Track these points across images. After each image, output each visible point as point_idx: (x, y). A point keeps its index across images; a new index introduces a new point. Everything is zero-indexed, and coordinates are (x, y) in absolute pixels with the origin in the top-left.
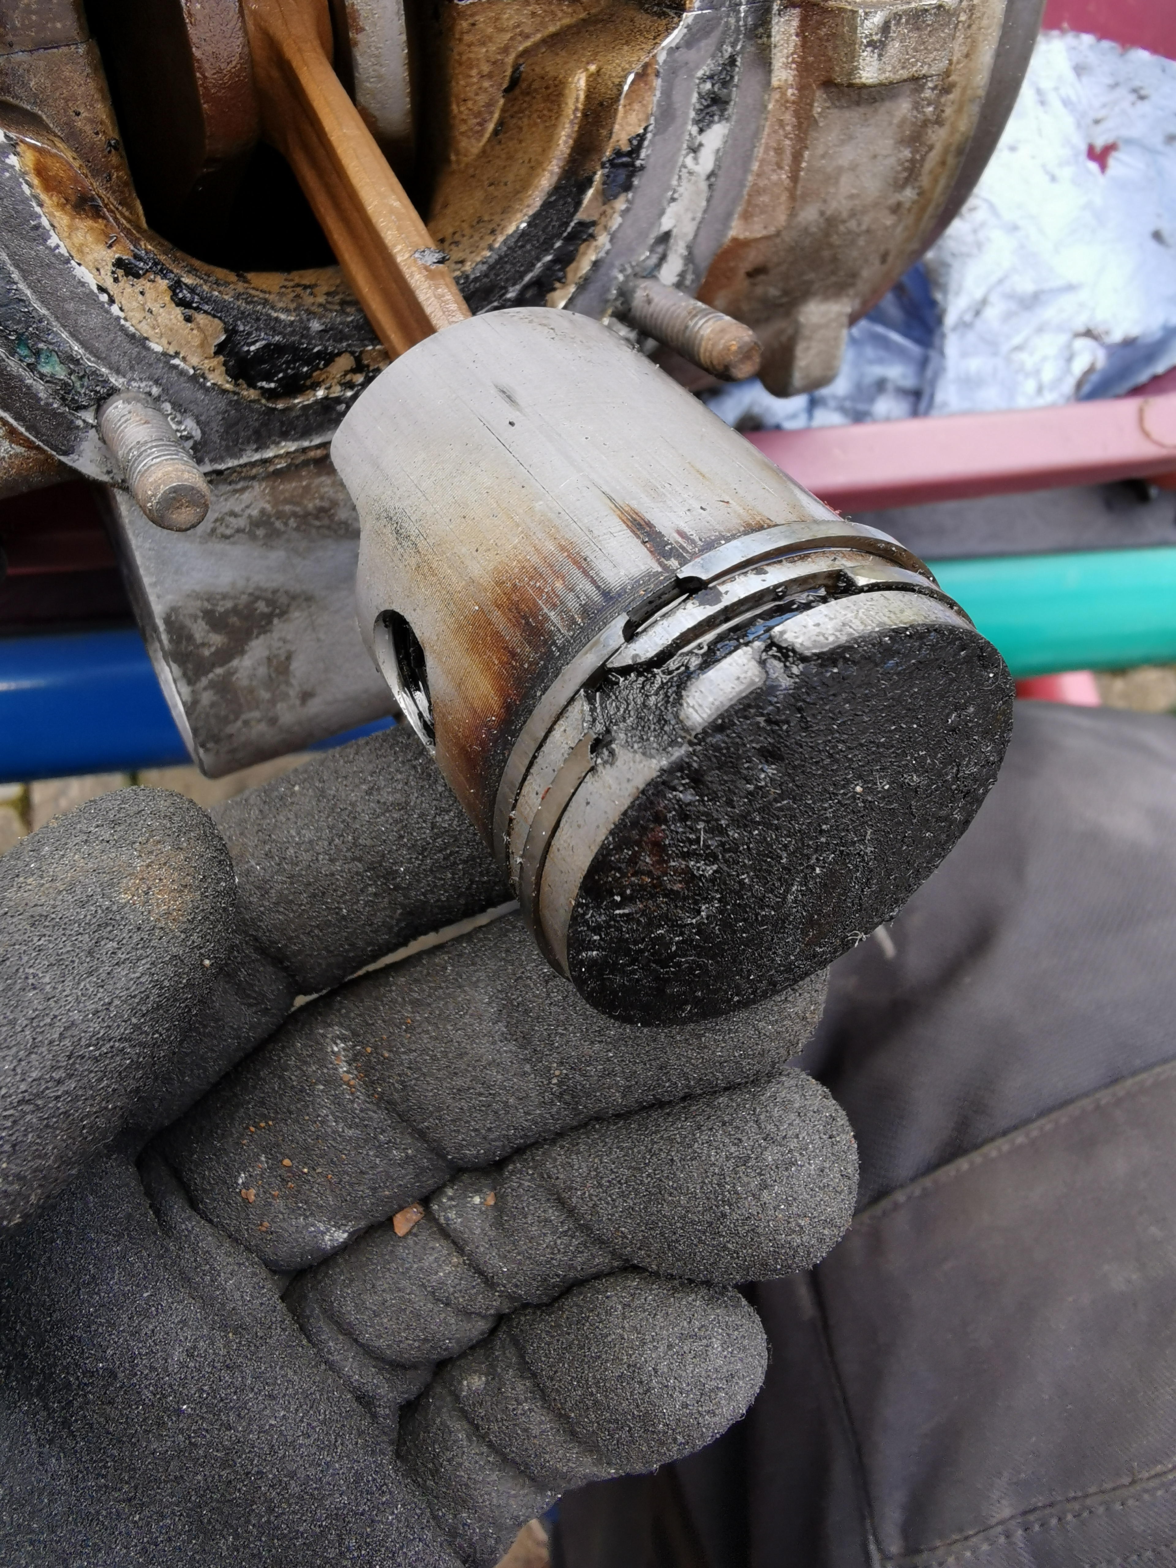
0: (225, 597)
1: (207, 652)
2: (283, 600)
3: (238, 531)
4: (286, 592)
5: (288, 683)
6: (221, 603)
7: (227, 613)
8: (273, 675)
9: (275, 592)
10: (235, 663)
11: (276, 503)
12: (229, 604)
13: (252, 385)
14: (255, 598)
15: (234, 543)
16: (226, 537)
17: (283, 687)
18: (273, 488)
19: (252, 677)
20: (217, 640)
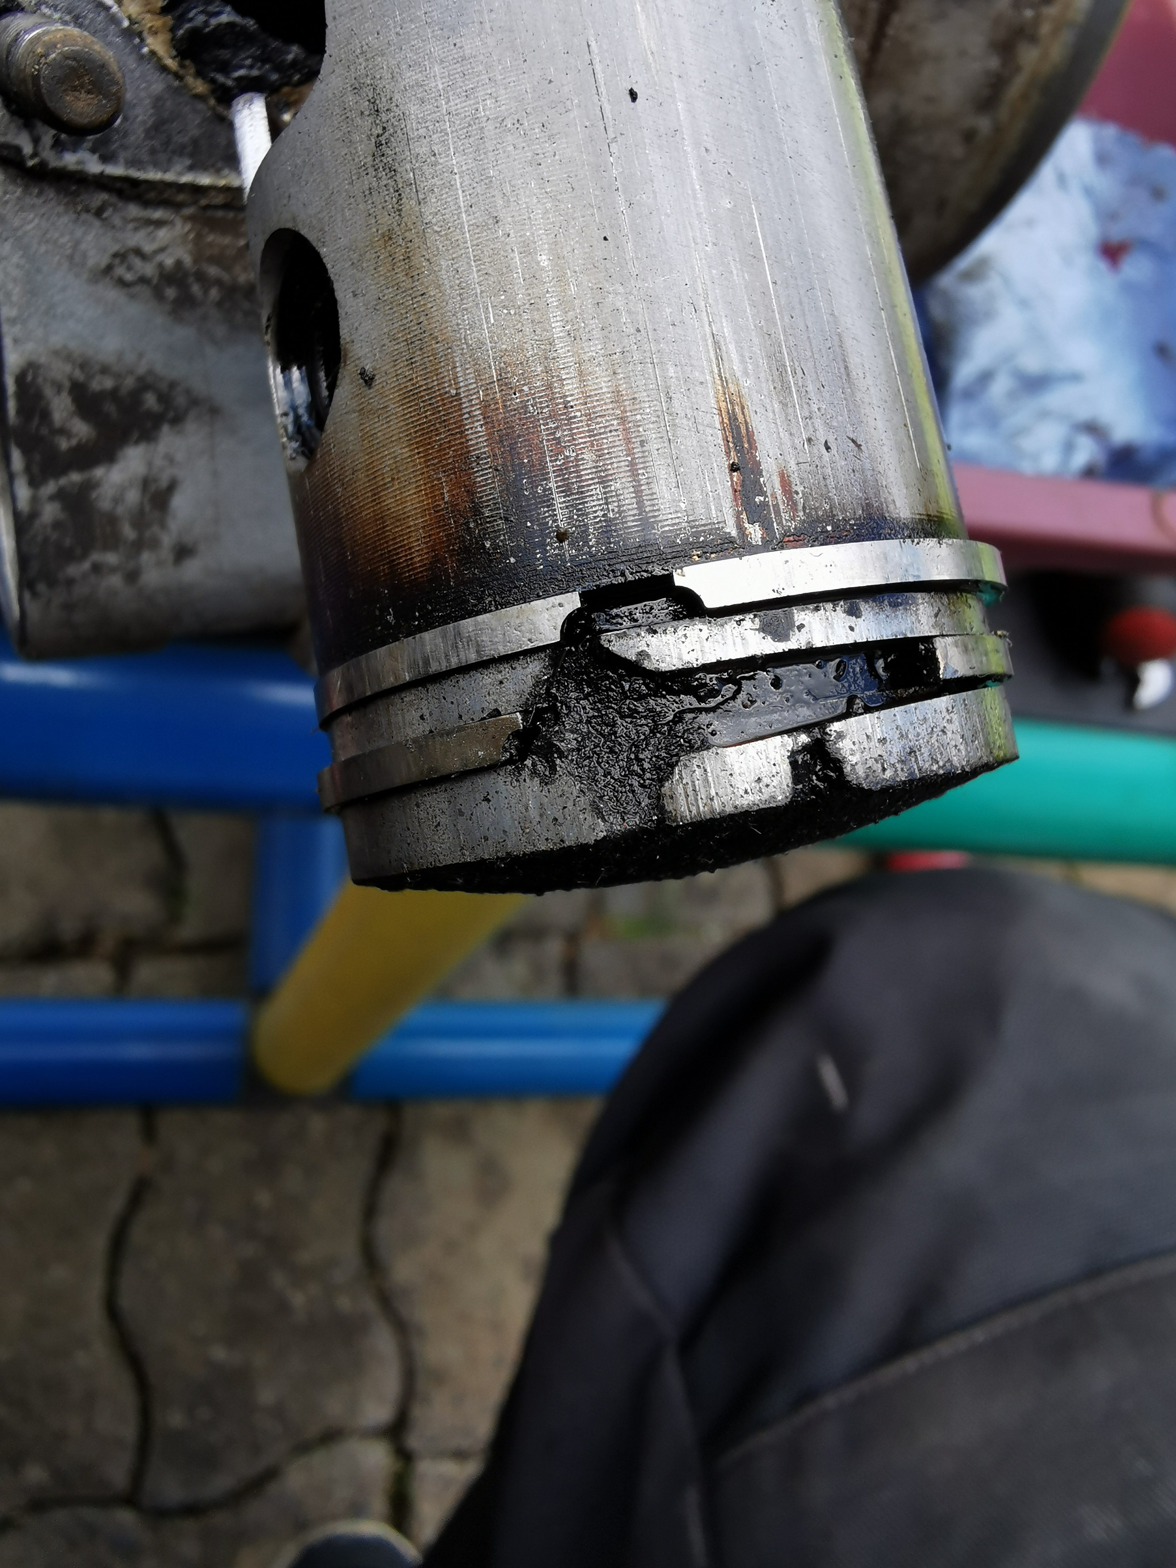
0: (105, 370)
1: (64, 444)
2: (180, 400)
3: (143, 280)
4: (188, 392)
5: (163, 525)
6: (98, 378)
7: (102, 395)
8: (147, 508)
9: (173, 385)
10: (99, 472)
11: (198, 258)
12: (108, 383)
13: (199, 74)
14: (144, 384)
15: (132, 297)
16: (122, 283)
17: (155, 529)
18: (199, 237)
19: (117, 500)
20: (81, 429)
